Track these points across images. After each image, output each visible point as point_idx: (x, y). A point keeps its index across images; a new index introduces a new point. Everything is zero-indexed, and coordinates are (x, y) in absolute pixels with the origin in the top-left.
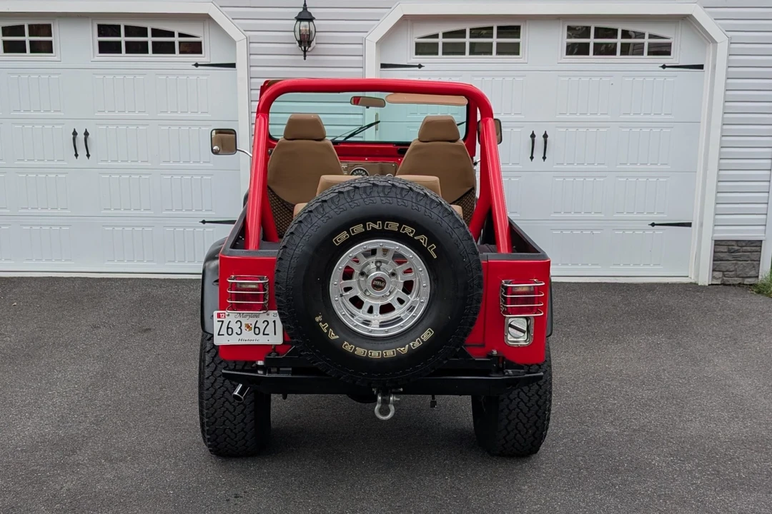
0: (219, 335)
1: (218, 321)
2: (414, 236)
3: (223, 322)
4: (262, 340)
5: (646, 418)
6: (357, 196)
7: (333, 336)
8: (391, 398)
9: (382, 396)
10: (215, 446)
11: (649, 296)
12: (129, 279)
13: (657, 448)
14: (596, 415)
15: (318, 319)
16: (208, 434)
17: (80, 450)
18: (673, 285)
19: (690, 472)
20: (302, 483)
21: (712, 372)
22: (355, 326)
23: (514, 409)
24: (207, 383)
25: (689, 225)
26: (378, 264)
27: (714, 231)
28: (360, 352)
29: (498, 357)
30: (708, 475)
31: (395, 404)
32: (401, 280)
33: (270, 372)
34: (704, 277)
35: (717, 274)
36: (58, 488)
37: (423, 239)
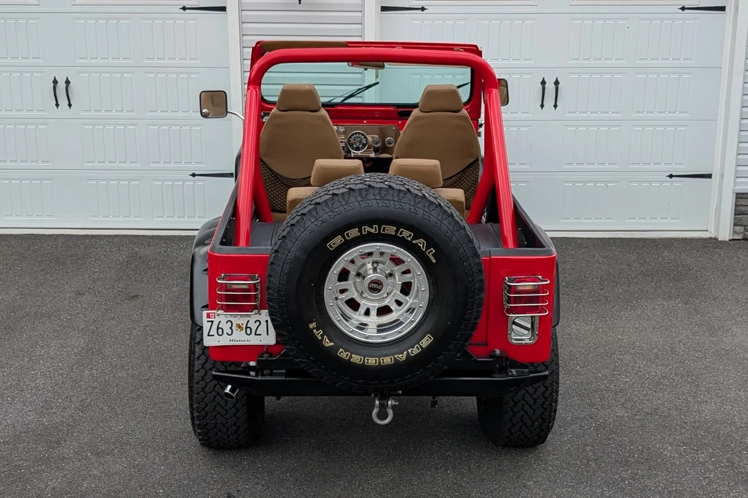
0: (209, 335)
1: (208, 321)
2: (412, 239)
3: (212, 322)
4: (253, 341)
5: (659, 399)
6: (352, 199)
7: (328, 343)
8: (389, 403)
9: (380, 400)
10: (207, 440)
11: (666, 254)
12: (115, 236)
13: (669, 435)
14: (606, 396)
15: (312, 326)
16: (198, 428)
17: (65, 441)
18: (692, 240)
19: (703, 464)
20: (297, 480)
21: (731, 343)
22: (351, 332)
23: (519, 401)
24: (197, 376)
25: (709, 176)
26: (375, 265)
27: (735, 183)
28: (356, 359)
29: (500, 357)
30: (722, 467)
31: (393, 407)
32: (399, 280)
33: (263, 375)
34: (725, 232)
35: (738, 229)
36: (43, 486)
37: (421, 243)
